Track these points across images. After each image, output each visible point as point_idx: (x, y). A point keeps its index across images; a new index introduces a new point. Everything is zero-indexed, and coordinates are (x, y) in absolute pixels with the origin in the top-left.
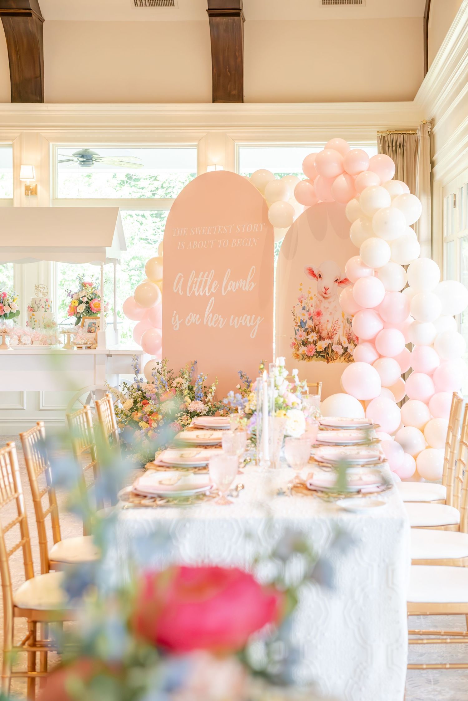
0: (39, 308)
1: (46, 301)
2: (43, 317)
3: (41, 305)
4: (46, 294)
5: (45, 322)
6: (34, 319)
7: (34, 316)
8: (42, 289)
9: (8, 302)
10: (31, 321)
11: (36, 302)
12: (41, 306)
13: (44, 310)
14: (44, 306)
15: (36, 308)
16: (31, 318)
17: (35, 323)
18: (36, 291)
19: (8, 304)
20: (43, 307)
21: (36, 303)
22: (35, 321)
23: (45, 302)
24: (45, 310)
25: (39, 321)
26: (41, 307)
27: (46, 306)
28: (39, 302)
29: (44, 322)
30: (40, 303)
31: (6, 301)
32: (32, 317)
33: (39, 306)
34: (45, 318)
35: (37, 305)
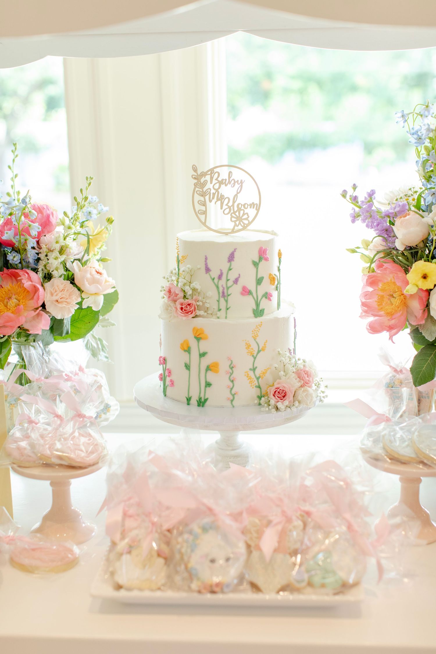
0: (224, 295)
1: (260, 259)
2: (248, 346)
3: (236, 281)
4: (252, 212)
5: (258, 372)
6: (202, 355)
7: (202, 342)
8: (227, 191)
9: (62, 258)
10: (187, 367)
11: (210, 266)
12: (238, 288)
13: (249, 302)
14: (251, 286)
15: (212, 293)
16: (188, 350)
17: (211, 377)
18: (197, 198)
19: (62, 271)
20: (246, 292)
21: (208, 270)
22: (208, 368)
23: (255, 264)
24: (258, 305)
26: (235, 291)
27: (259, 281)
28: (225, 265)
29: (254, 369)
30: (230, 269)
31: (51, 256)
32: (193, 343)
33: (225, 286)
34: (259, 352)
35: (216, 280)
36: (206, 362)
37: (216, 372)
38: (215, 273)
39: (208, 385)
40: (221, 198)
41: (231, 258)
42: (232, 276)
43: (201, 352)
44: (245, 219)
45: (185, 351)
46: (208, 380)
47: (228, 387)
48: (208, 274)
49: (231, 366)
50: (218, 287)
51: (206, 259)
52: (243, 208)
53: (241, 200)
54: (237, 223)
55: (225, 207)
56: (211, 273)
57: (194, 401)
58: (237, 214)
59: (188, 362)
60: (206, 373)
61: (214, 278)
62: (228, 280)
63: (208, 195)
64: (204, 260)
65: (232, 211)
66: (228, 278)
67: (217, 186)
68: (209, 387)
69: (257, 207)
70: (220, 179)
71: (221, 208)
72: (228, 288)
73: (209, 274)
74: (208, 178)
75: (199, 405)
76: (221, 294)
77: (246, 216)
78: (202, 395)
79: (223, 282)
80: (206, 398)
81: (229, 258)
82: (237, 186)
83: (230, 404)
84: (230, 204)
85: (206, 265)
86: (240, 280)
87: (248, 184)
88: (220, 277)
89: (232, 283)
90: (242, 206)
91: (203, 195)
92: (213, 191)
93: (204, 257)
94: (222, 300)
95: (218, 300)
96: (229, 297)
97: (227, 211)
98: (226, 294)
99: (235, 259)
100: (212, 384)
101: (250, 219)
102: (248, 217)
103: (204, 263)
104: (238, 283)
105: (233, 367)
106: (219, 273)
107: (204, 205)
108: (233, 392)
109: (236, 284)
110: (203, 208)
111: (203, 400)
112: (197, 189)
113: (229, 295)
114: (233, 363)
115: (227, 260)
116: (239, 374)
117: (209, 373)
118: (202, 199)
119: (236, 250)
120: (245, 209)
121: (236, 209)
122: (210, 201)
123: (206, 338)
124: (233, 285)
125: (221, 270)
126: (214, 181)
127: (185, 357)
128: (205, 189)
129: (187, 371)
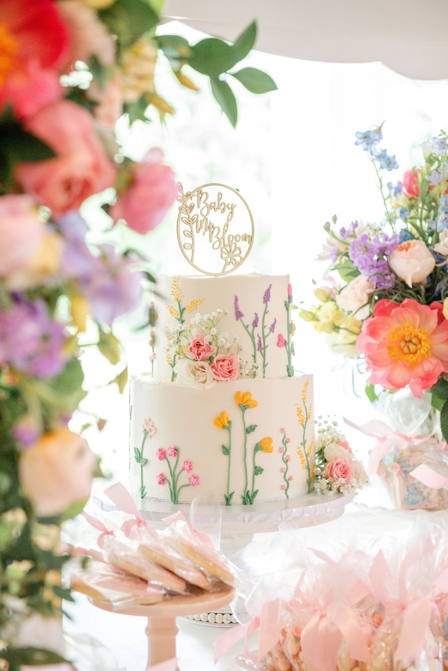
0: (261, 347)
1: (289, 300)
2: (300, 412)
3: (273, 328)
4: (244, 245)
5: (307, 448)
6: (250, 430)
7: (248, 412)
8: (217, 218)
10: (226, 451)
11: (241, 309)
12: (274, 337)
14: (285, 333)
15: (248, 347)
16: (227, 426)
17: (262, 459)
18: (184, 227)
20: (281, 341)
21: (239, 315)
22: (258, 448)
23: (287, 306)
24: (290, 360)
25: (286, 442)
26: (271, 340)
28: (260, 307)
29: (304, 443)
30: (266, 312)
32: (234, 414)
33: (261, 335)
34: (307, 418)
35: (250, 328)
36: (254, 438)
37: (269, 450)
38: (248, 319)
39: (258, 471)
40: (210, 228)
41: (267, 298)
42: (268, 323)
43: (248, 425)
44: (238, 255)
45: (224, 427)
46: (257, 464)
47: (282, 470)
48: (239, 320)
49: (284, 442)
50: (253, 337)
51: (236, 299)
52: (234, 241)
53: (233, 230)
54: (229, 260)
55: (214, 239)
56: (243, 319)
57: (237, 499)
58: (228, 248)
59: (227, 445)
60: (254, 455)
61: (248, 325)
62: (265, 327)
63: (195, 224)
64: (234, 301)
65: (222, 246)
66: (265, 325)
67: (205, 212)
68: (261, 473)
69: (250, 239)
70: (208, 202)
71: (210, 241)
72: (264, 337)
73: (241, 321)
74: (195, 200)
75: (245, 503)
76: (257, 347)
77: (237, 252)
78: (249, 488)
79: (258, 330)
80: (255, 490)
81: (264, 298)
82: (228, 211)
83: (284, 495)
84: (220, 236)
85: (237, 308)
86: (276, 326)
87: (240, 210)
88: (255, 324)
89: (269, 331)
90: (234, 238)
91: (189, 222)
92: (201, 218)
93: (234, 298)
94: (258, 354)
95: (253, 355)
96: (267, 350)
97: (217, 245)
98: (262, 346)
99: (271, 298)
100: (264, 469)
101: (243, 255)
102: (241, 252)
103: (234, 305)
104: (275, 330)
105: (287, 442)
106: (254, 318)
107: (191, 236)
108: (287, 477)
109: (273, 332)
110: (189, 241)
111: (250, 494)
112: (183, 215)
113: (267, 347)
114: (287, 437)
115: (262, 300)
116: (292, 450)
117: (259, 454)
118: (188, 228)
119: (272, 287)
120: (237, 243)
121: (227, 242)
122: (198, 231)
123: (255, 406)
124: (269, 333)
125: (256, 314)
126: (202, 205)
127: (222, 437)
128: (191, 215)
129: (226, 457)
